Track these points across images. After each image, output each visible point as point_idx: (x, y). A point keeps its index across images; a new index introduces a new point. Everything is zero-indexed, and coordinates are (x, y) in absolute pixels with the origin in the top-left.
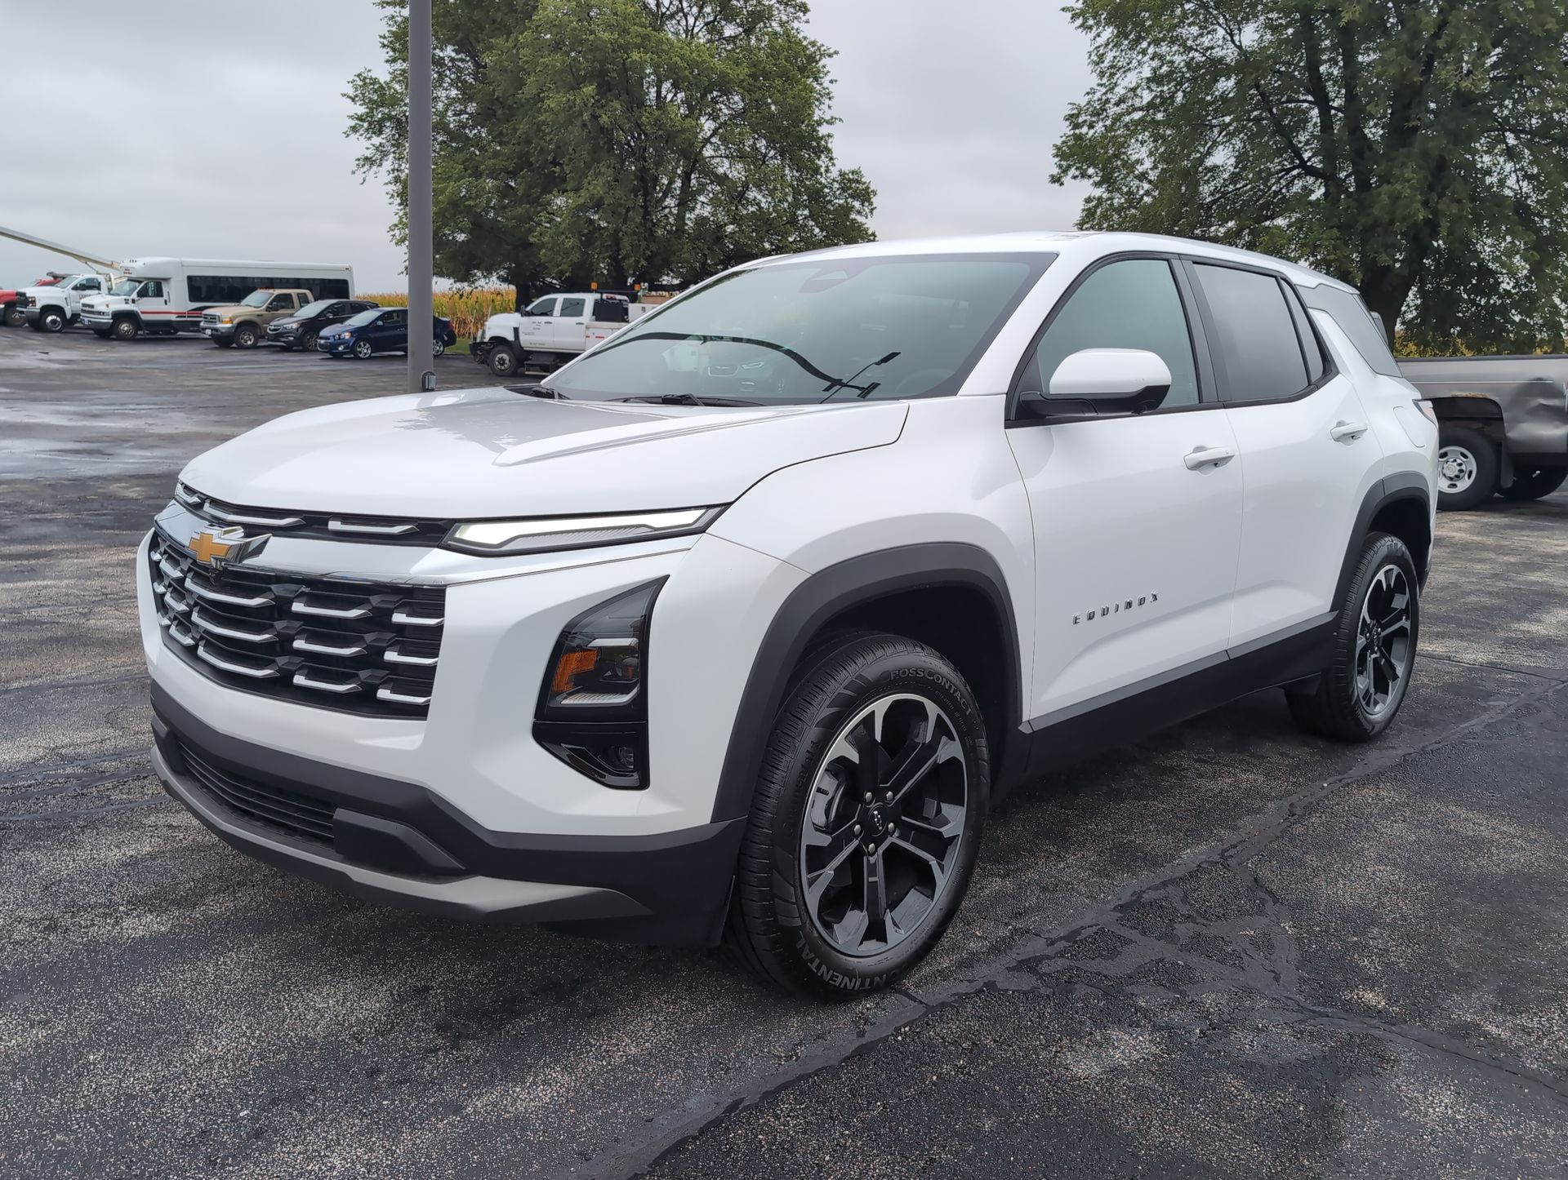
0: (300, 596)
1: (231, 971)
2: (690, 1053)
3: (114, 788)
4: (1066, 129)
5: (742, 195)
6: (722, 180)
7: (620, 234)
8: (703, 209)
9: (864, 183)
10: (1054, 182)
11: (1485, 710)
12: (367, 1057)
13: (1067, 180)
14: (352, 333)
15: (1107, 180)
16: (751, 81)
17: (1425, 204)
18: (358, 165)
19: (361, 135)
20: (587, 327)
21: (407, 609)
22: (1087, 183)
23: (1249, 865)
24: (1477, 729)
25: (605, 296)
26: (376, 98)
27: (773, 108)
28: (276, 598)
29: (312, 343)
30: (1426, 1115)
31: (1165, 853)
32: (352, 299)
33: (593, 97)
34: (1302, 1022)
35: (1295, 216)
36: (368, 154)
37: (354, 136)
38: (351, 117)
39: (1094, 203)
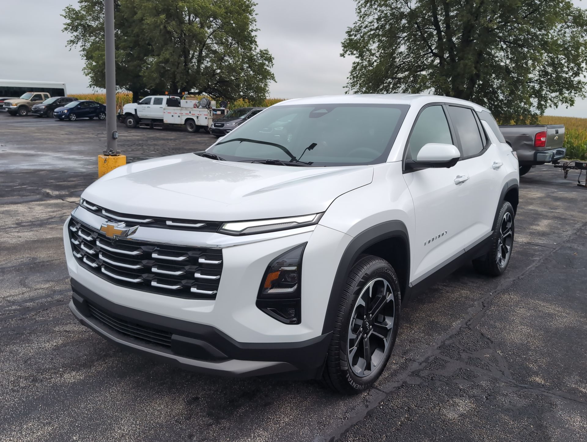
0: (155, 251)
1: (116, 395)
2: (308, 419)
3: (36, 315)
4: (346, 36)
5: (223, 59)
6: (215, 52)
7: (176, 73)
8: (207, 63)
9: (269, 55)
10: (342, 56)
11: (533, 261)
12: (185, 430)
13: (346, 55)
14: (68, 110)
15: (361, 56)
16: (226, 15)
17: (476, 68)
18: (68, 43)
19: (69, 31)
20: (164, 109)
21: (204, 257)
22: (354, 57)
23: (478, 328)
24: (533, 269)
25: (171, 97)
26: (74, 17)
27: (234, 25)
28: (144, 252)
29: (51, 114)
30: (574, 426)
31: (447, 325)
32: (66, 96)
33: (164, 20)
34: (519, 391)
35: (431, 71)
36: (72, 39)
37: (66, 32)
38: (65, 24)
39: (356, 65)
